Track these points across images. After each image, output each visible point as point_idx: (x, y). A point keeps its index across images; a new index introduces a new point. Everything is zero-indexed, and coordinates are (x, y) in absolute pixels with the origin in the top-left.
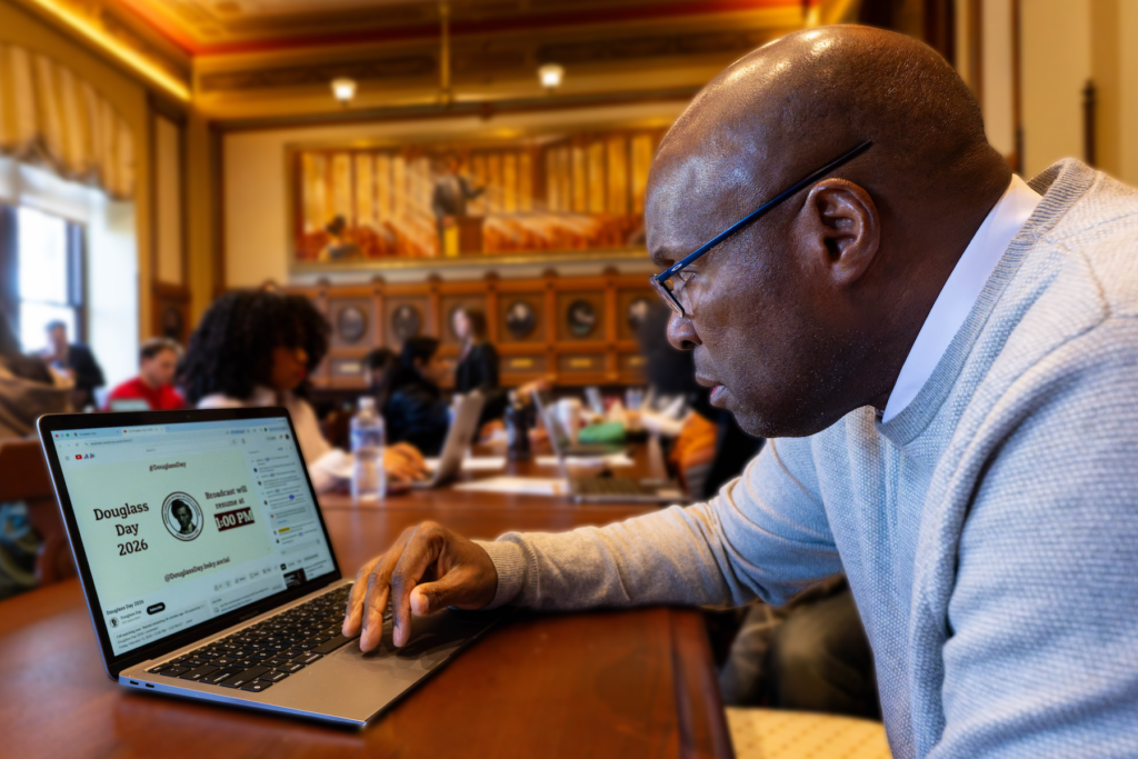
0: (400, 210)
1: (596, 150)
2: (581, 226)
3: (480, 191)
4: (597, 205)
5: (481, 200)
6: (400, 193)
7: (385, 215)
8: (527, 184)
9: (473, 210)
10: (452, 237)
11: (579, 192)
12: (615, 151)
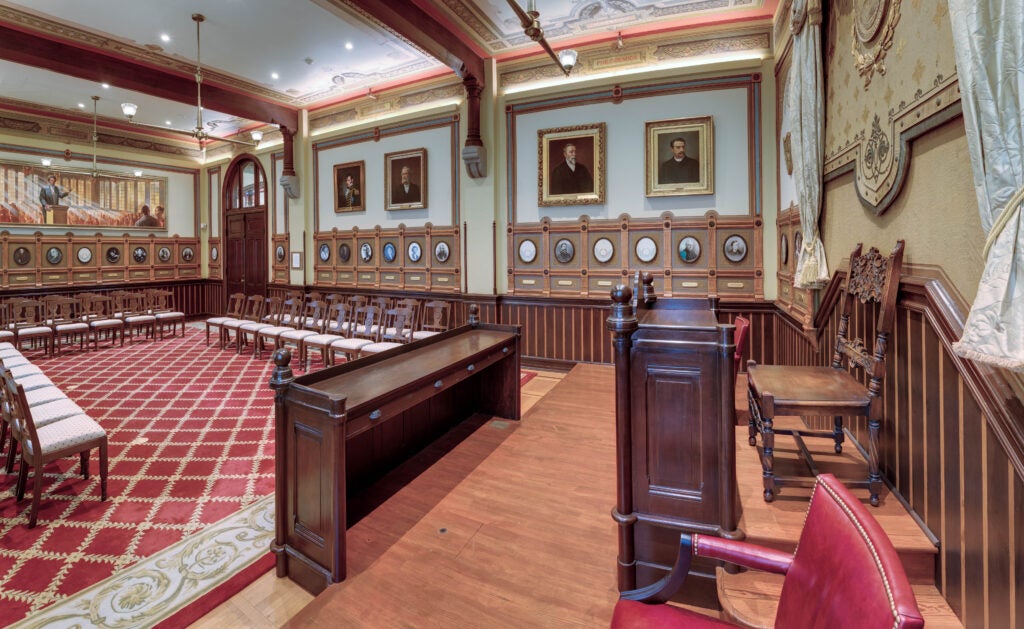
0: (21, 199)
1: (122, 183)
2: (115, 216)
3: (66, 195)
4: (122, 207)
5: (66, 198)
6: (21, 190)
7: (12, 200)
8: (89, 194)
9: (62, 203)
10: (50, 215)
11: (114, 201)
12: (130, 185)
